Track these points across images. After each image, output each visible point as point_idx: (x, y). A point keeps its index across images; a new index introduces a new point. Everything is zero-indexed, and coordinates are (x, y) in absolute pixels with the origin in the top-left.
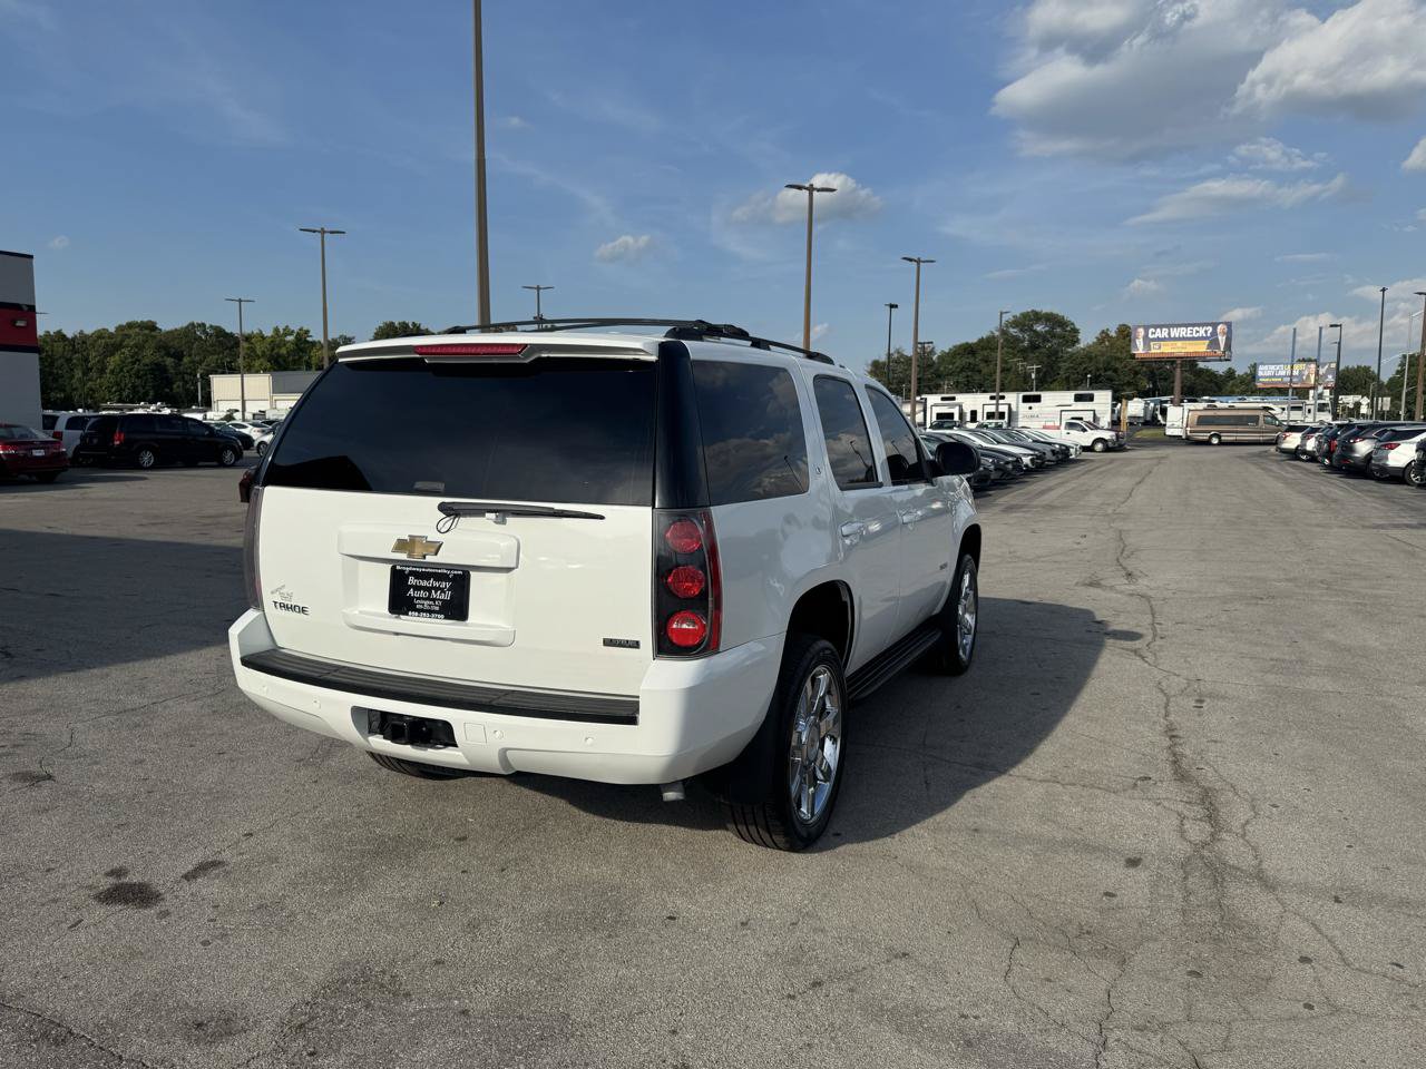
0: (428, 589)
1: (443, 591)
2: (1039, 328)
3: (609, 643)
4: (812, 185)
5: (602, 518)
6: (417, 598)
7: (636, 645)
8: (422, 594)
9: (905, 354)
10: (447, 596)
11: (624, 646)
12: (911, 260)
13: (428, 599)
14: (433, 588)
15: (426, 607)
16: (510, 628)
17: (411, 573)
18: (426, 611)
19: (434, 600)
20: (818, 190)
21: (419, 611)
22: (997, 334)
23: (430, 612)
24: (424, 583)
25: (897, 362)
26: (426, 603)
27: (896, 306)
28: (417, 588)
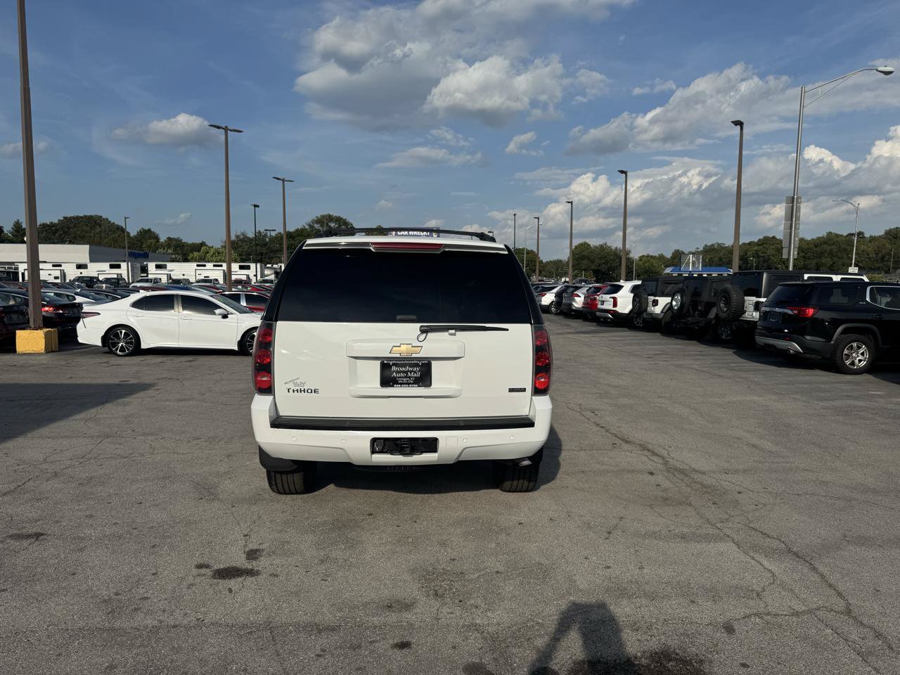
0: (406, 372)
1: (415, 372)
2: (332, 225)
3: (511, 390)
4: (227, 127)
5: (508, 330)
6: (399, 378)
7: (524, 390)
8: (402, 375)
9: (248, 236)
10: (418, 375)
11: (519, 391)
12: (278, 179)
13: (406, 377)
14: (408, 371)
15: (405, 381)
16: (459, 387)
17: (394, 364)
18: (406, 384)
19: (410, 377)
20: (231, 131)
21: (401, 384)
22: (307, 227)
23: (409, 384)
24: (403, 369)
25: (243, 241)
26: (405, 379)
27: (258, 206)
28: (398, 372)
